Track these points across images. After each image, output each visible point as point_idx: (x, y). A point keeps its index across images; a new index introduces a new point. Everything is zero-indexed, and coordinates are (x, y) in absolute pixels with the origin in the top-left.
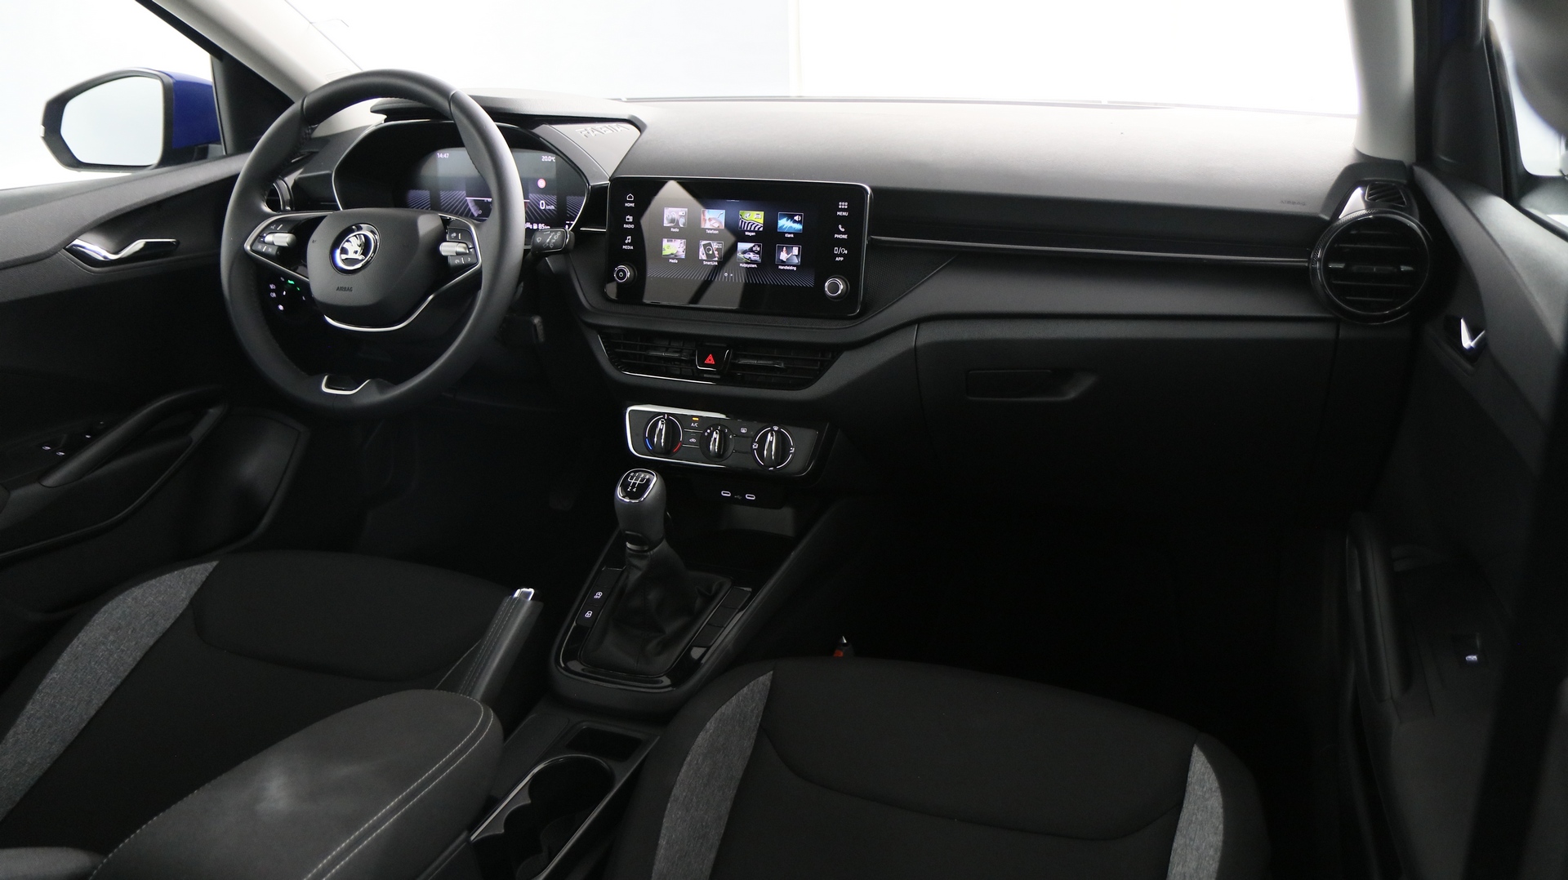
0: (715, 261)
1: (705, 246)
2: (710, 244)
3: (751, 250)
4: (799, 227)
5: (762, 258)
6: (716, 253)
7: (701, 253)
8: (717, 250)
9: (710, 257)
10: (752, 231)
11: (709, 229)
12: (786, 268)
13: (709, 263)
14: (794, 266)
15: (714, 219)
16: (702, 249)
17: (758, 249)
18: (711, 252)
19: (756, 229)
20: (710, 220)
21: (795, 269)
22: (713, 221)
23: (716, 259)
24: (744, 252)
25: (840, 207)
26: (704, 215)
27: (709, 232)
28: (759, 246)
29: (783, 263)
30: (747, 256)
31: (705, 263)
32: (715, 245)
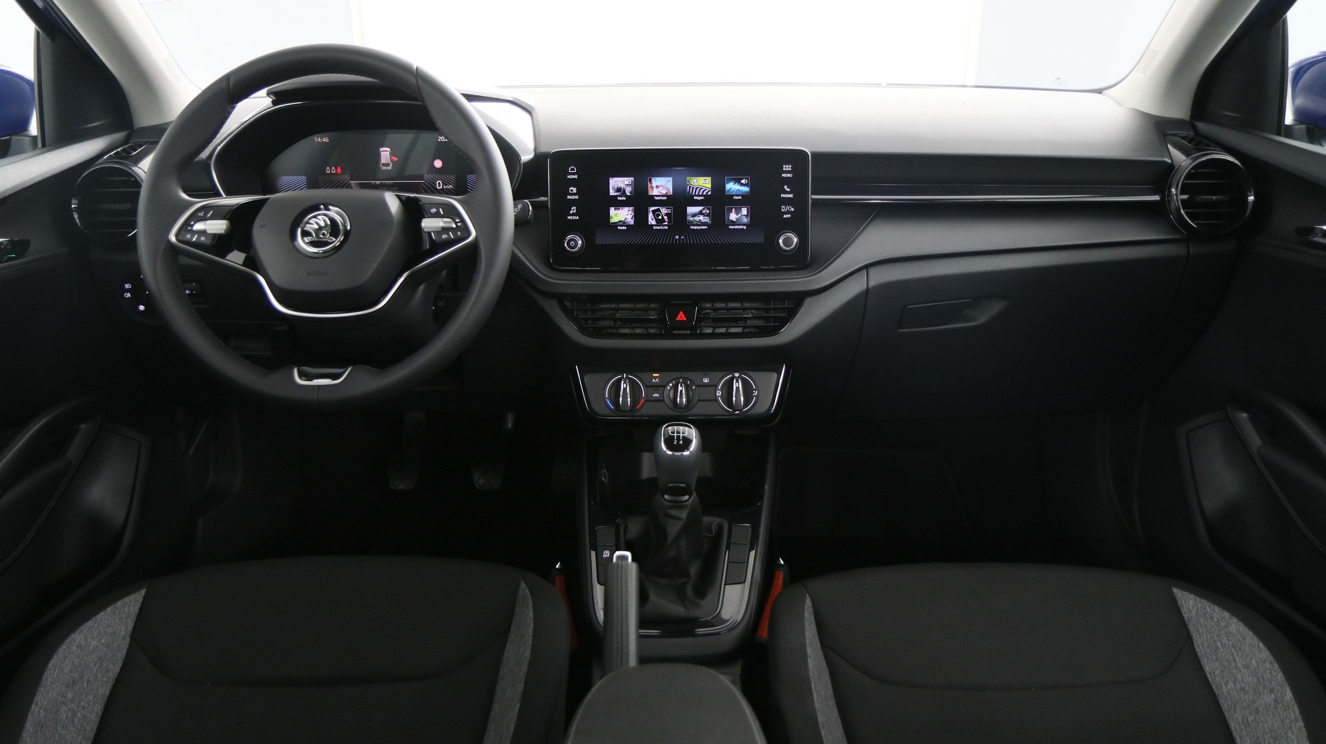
0: (665, 225)
1: (654, 212)
2: (659, 210)
3: (701, 213)
4: (746, 189)
5: (712, 219)
6: (666, 217)
7: (650, 219)
8: (666, 214)
9: (660, 222)
10: (699, 196)
11: (657, 196)
12: (736, 227)
13: (659, 228)
15: (661, 186)
16: (651, 215)
17: (708, 212)
18: (660, 217)
19: (705, 193)
20: (657, 187)
21: (745, 227)
22: (660, 188)
23: (666, 223)
24: (694, 215)
25: (784, 169)
26: (651, 183)
27: (657, 198)
28: (708, 209)
29: (733, 223)
30: (697, 218)
31: (655, 228)
32: (664, 211)
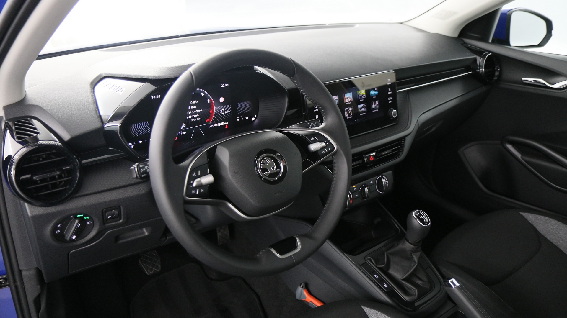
0: (351, 116)
1: (347, 110)
2: (348, 109)
3: (363, 107)
4: (376, 93)
5: (367, 109)
6: (351, 112)
7: (346, 114)
8: (351, 111)
9: (349, 115)
10: (362, 99)
11: (347, 102)
12: (375, 111)
13: (349, 118)
14: (377, 109)
15: (348, 97)
16: (346, 112)
17: (365, 106)
18: (349, 113)
19: (363, 98)
20: (347, 98)
21: (378, 110)
22: (348, 99)
23: (352, 115)
24: (361, 109)
25: (388, 81)
26: (345, 97)
27: (347, 104)
28: (365, 105)
29: (374, 109)
30: (362, 110)
31: (348, 118)
32: (350, 109)
